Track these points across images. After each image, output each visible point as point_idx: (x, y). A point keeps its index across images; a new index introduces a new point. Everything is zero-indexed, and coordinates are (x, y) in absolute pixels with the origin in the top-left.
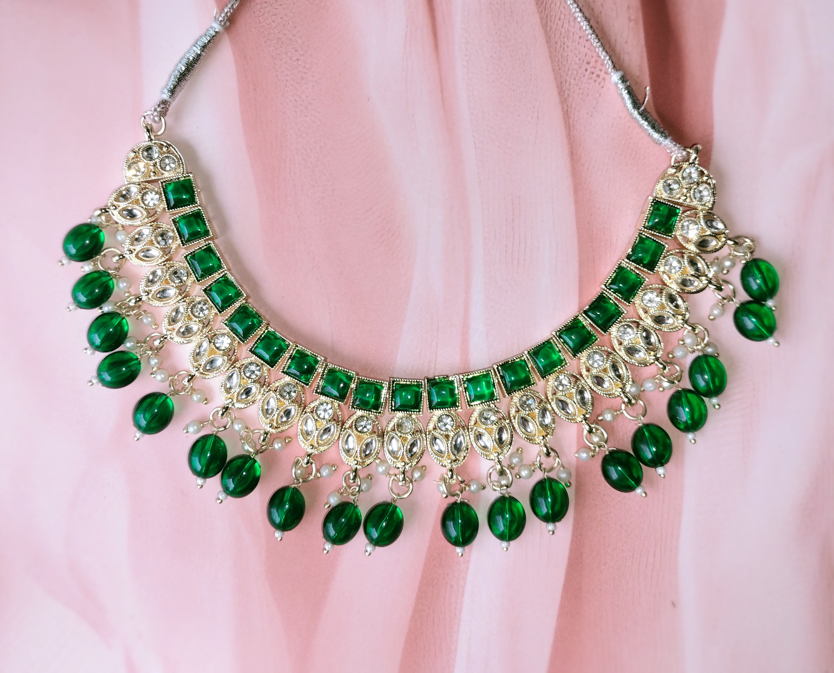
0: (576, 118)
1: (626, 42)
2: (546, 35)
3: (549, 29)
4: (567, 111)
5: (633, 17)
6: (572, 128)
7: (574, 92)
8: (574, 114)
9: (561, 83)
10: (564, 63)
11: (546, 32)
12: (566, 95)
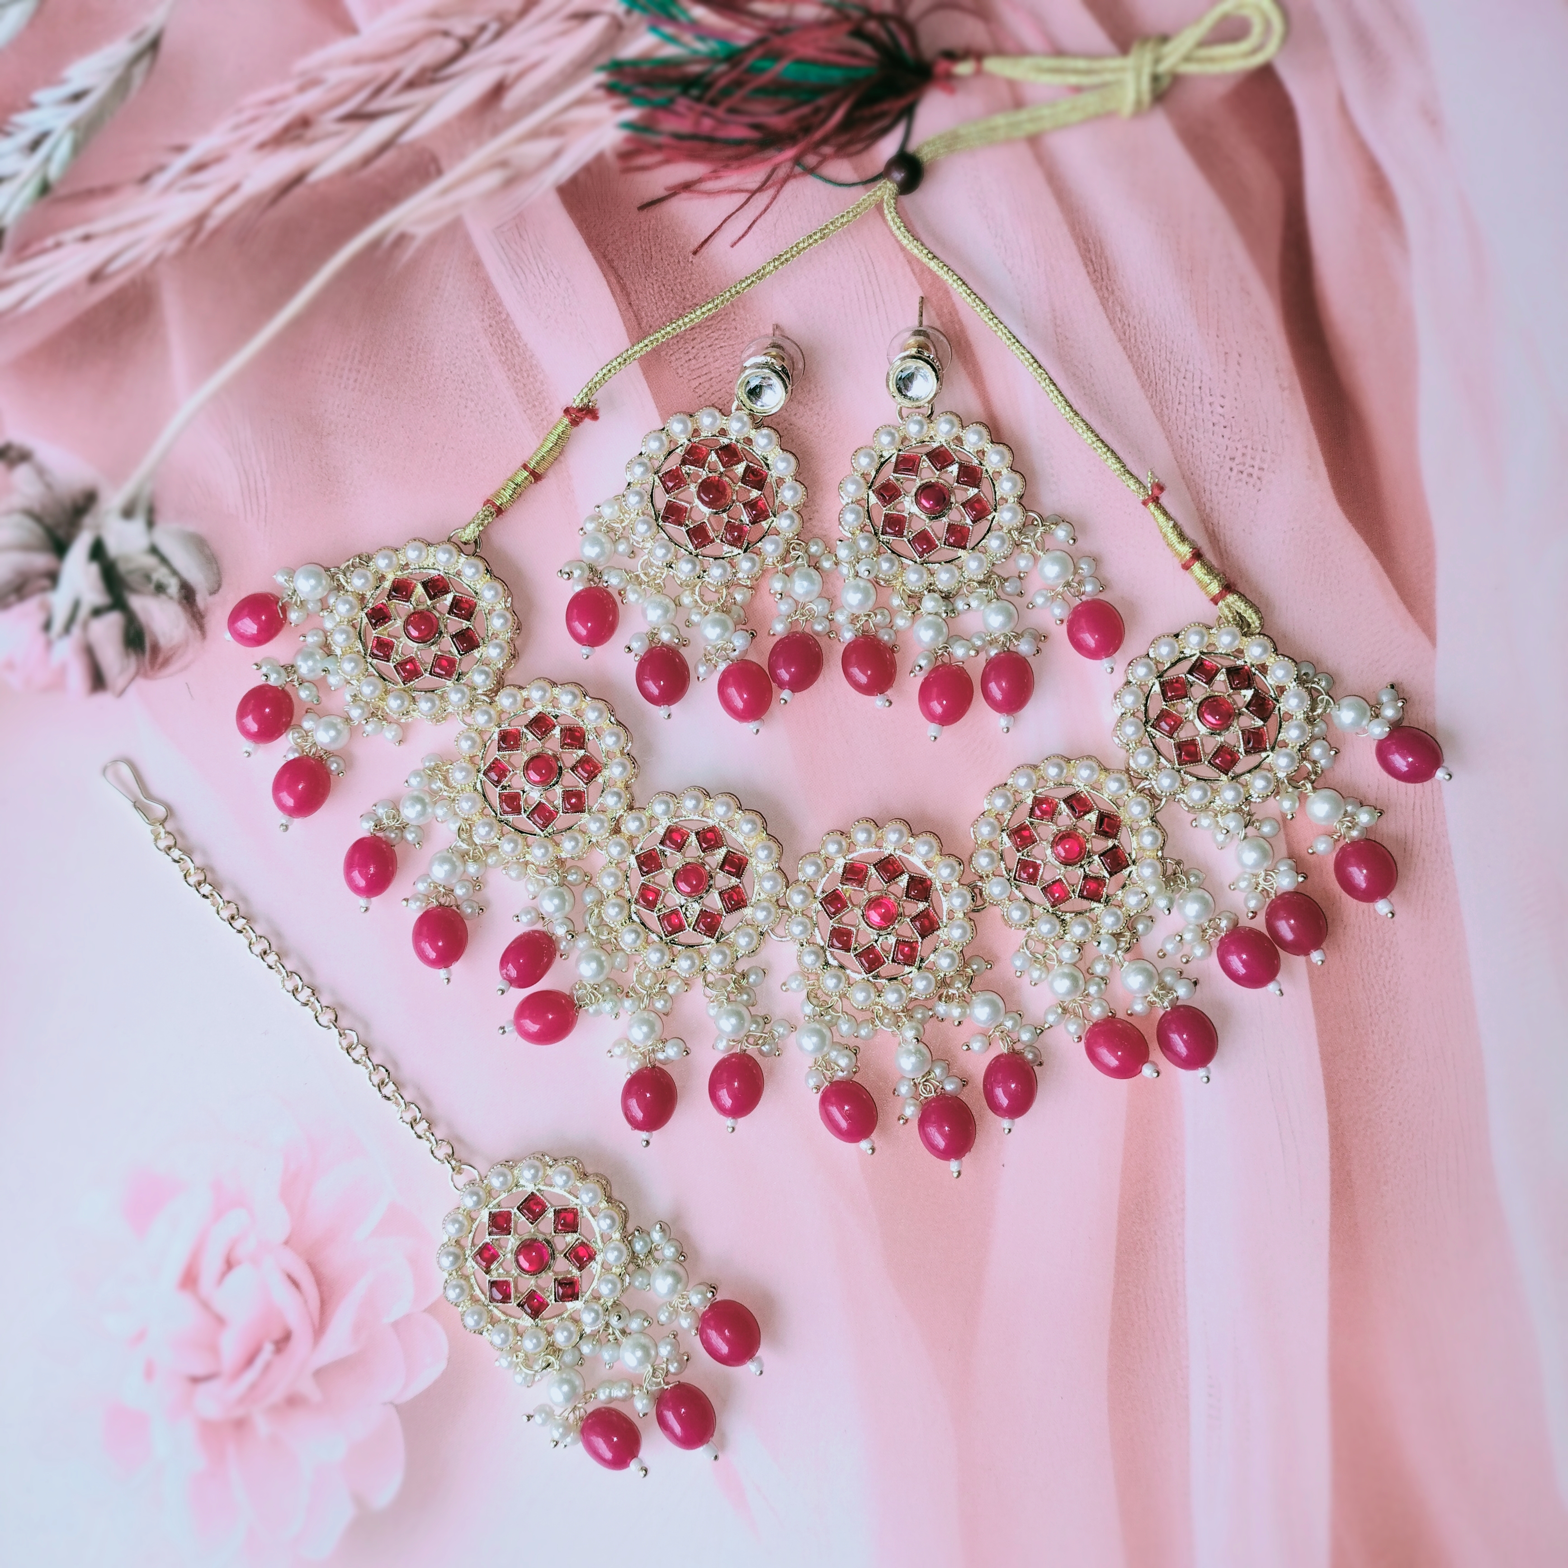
2: (1164, 429)
4: (1214, 531)
5: (1286, 384)
6: (1225, 555)
7: (1218, 503)
8: (1225, 534)
9: (1198, 493)
10: (1198, 463)
11: (1162, 424)
12: (1208, 510)
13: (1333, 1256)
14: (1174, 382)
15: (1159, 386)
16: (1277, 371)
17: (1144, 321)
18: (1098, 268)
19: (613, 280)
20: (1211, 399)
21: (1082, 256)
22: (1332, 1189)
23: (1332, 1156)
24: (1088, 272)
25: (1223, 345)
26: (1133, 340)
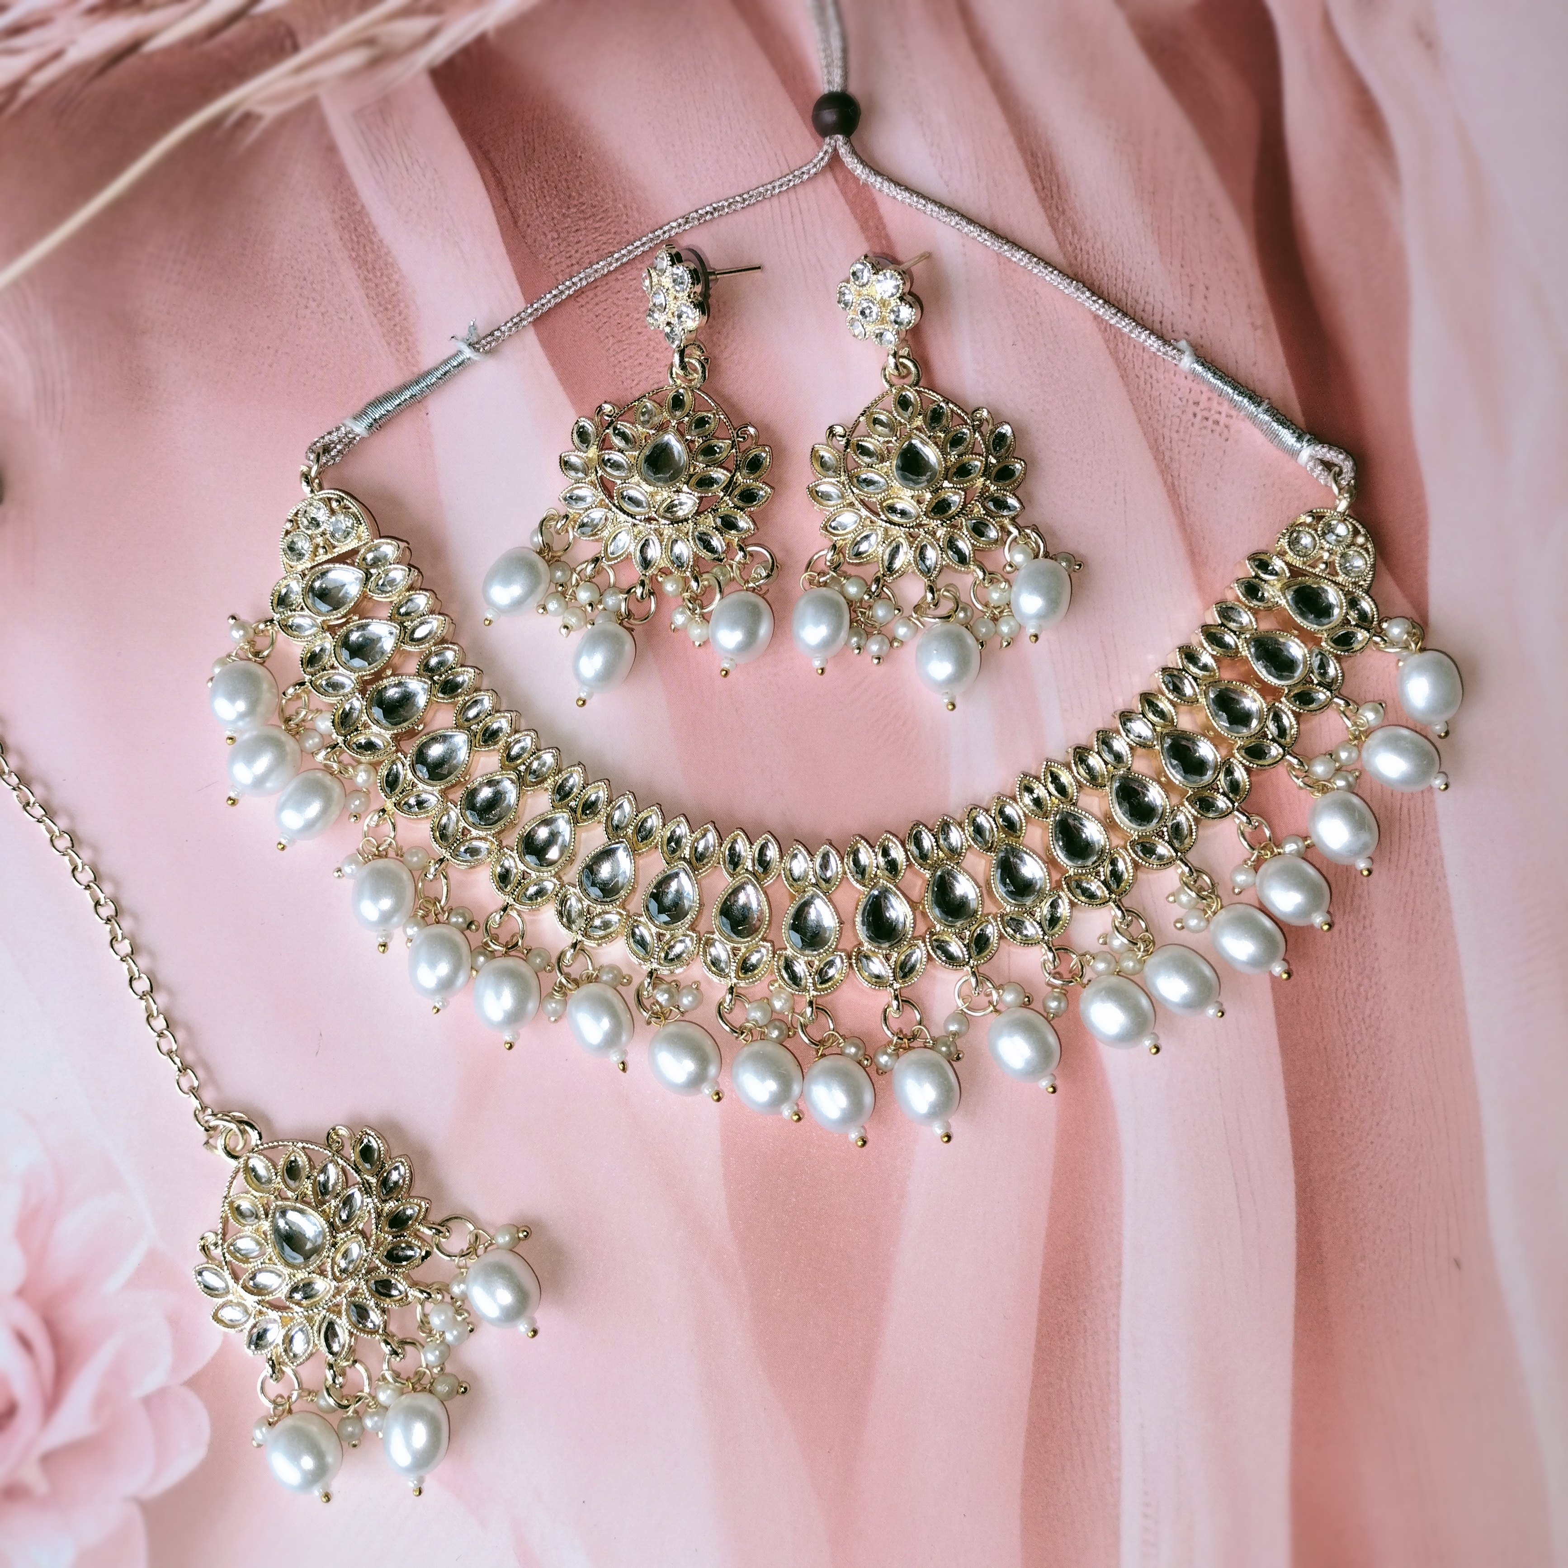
0: (1190, 495)
1: (1255, 364)
2: (1118, 366)
3: (1121, 355)
4: (1173, 484)
5: (1259, 323)
6: (1185, 511)
7: (1179, 452)
8: (1185, 488)
9: (1156, 440)
10: (1156, 407)
12: (1167, 460)
13: (1298, 1346)
19: (487, 172)
22: (1298, 1265)
23: (1299, 1225)
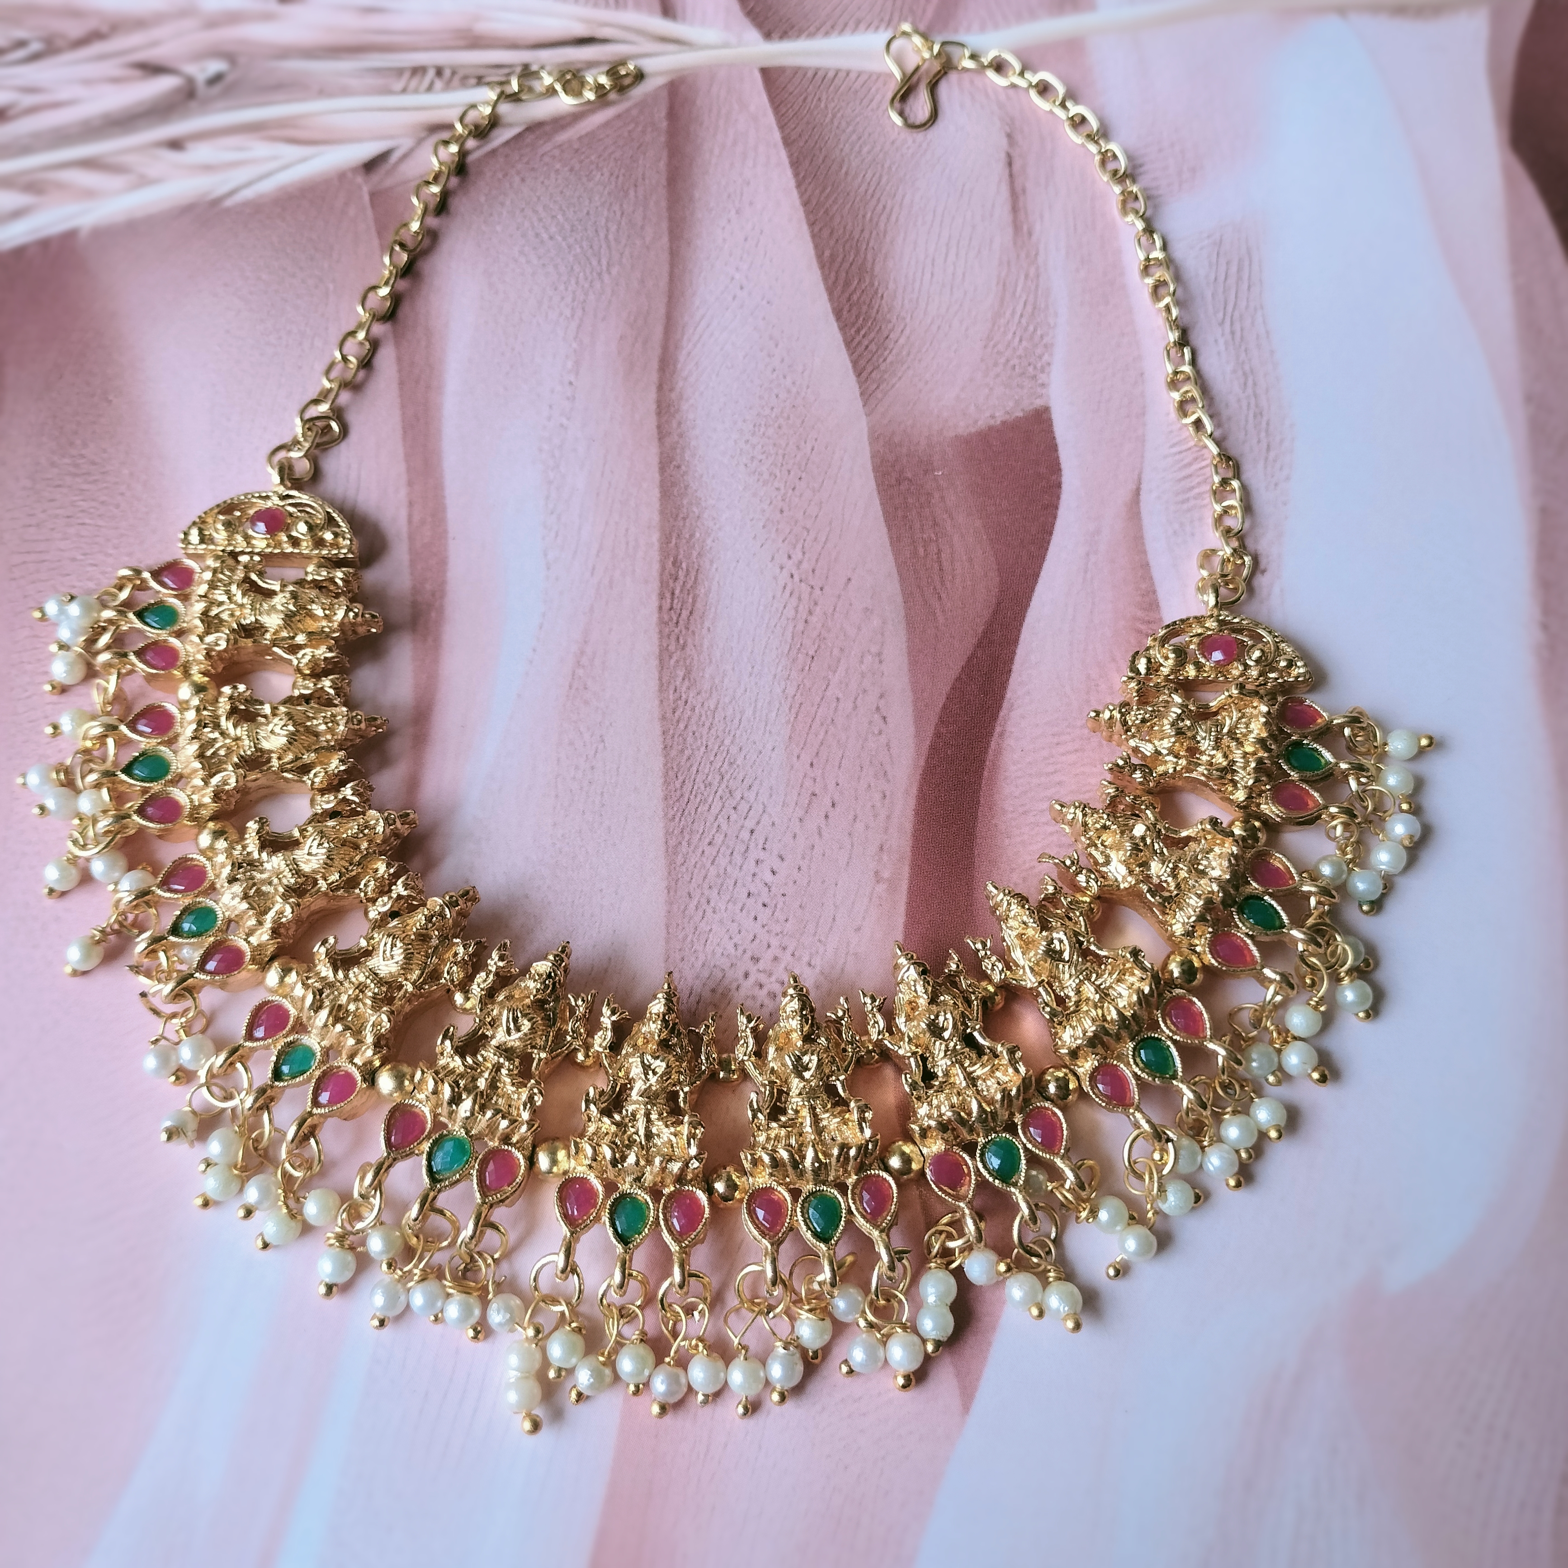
14: (715, 810)
15: (691, 807)
16: (881, 848)
17: (712, 704)
18: (677, 605)
20: (762, 855)
21: (662, 582)
24: (660, 608)
25: (815, 780)
26: (682, 726)
